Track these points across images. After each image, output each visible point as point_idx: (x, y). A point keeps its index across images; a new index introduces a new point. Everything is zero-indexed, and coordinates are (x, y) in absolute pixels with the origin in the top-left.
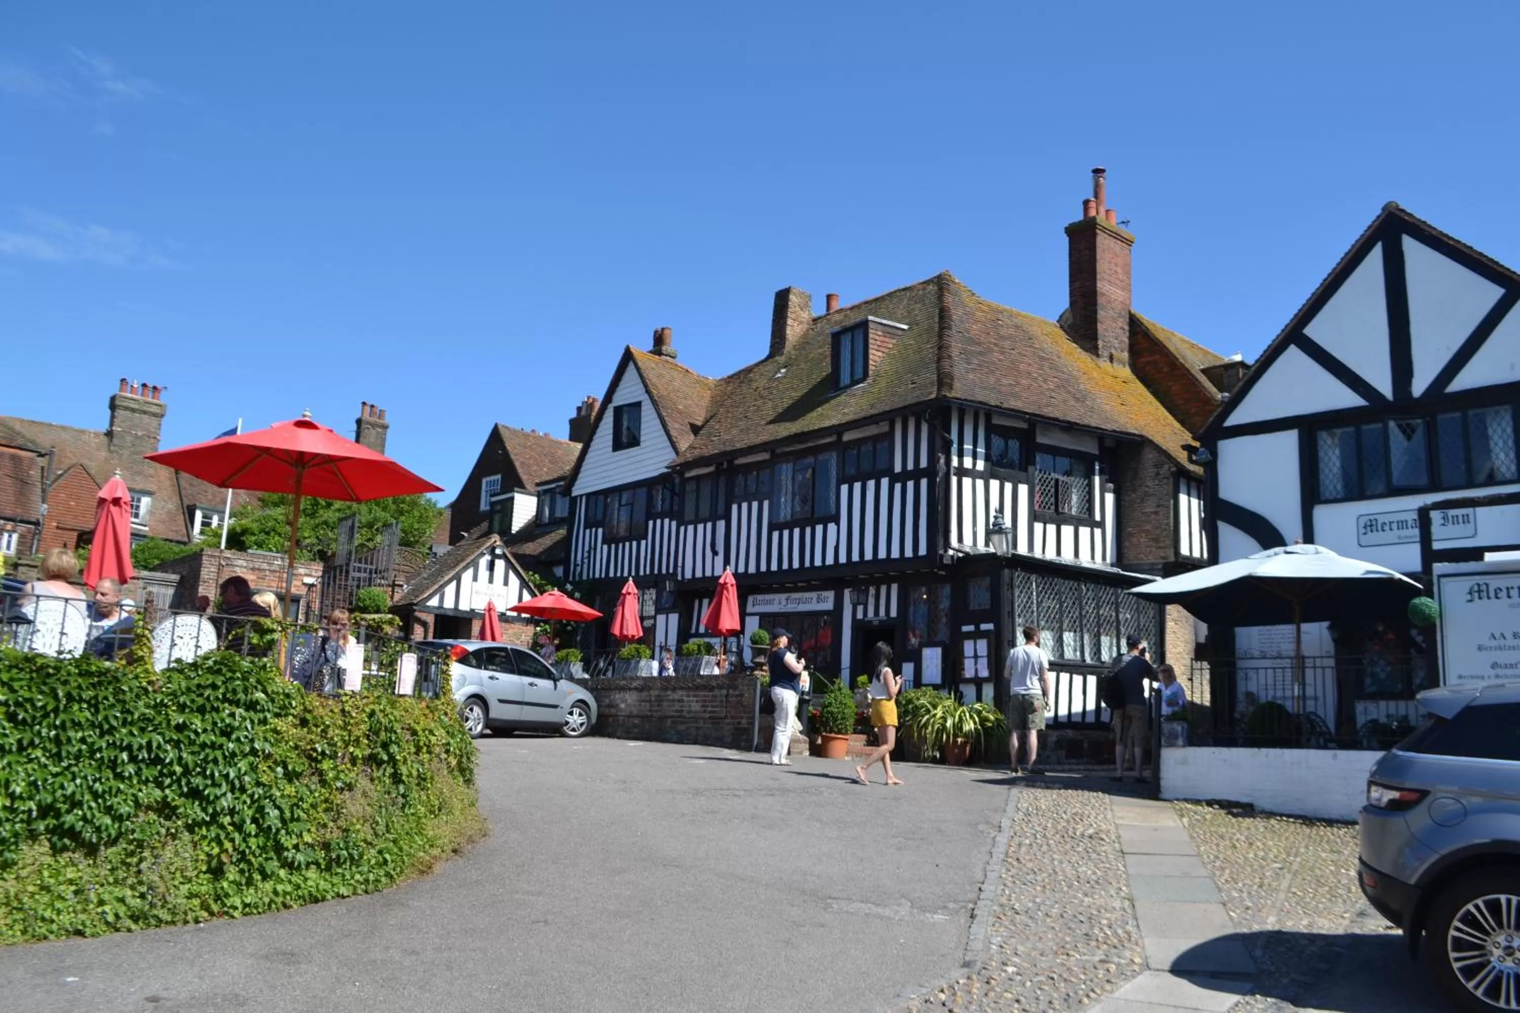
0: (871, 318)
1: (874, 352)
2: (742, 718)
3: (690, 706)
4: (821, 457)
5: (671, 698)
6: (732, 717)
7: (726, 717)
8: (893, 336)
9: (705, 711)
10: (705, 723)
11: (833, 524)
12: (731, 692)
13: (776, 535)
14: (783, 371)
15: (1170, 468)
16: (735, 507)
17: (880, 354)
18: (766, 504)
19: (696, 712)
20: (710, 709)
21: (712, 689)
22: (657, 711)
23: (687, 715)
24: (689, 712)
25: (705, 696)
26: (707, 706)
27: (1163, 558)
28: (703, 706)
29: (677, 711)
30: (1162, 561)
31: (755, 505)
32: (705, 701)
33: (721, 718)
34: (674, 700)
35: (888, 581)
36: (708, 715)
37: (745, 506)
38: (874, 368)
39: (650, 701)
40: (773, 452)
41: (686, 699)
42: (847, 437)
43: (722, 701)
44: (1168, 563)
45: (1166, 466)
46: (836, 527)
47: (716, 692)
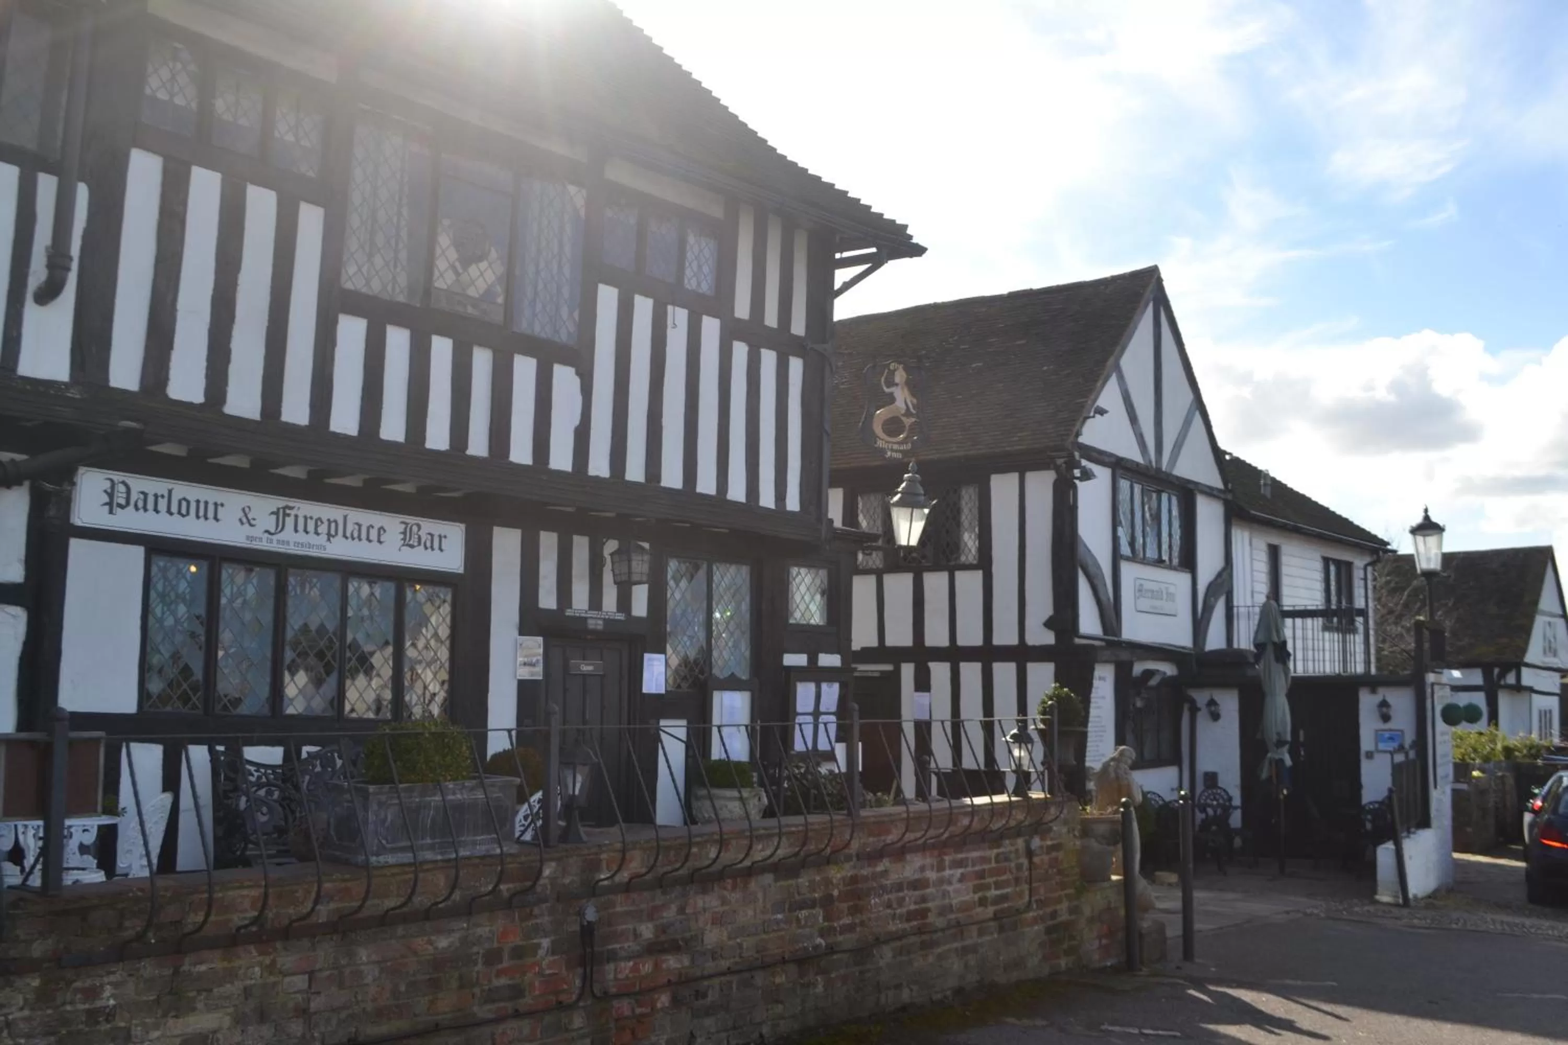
2: (1059, 901)
3: (945, 894)
5: (894, 877)
6: (1041, 903)
7: (1029, 906)
9: (983, 902)
10: (981, 933)
12: (1036, 842)
19: (966, 907)
20: (993, 893)
21: (996, 839)
22: (851, 928)
23: (940, 922)
24: (943, 911)
25: (984, 860)
26: (987, 887)
28: (977, 889)
29: (910, 916)
32: (981, 875)
33: (1018, 912)
34: (899, 887)
36: (991, 910)
39: (827, 902)
41: (932, 875)
43: (1019, 867)
47: (1007, 846)
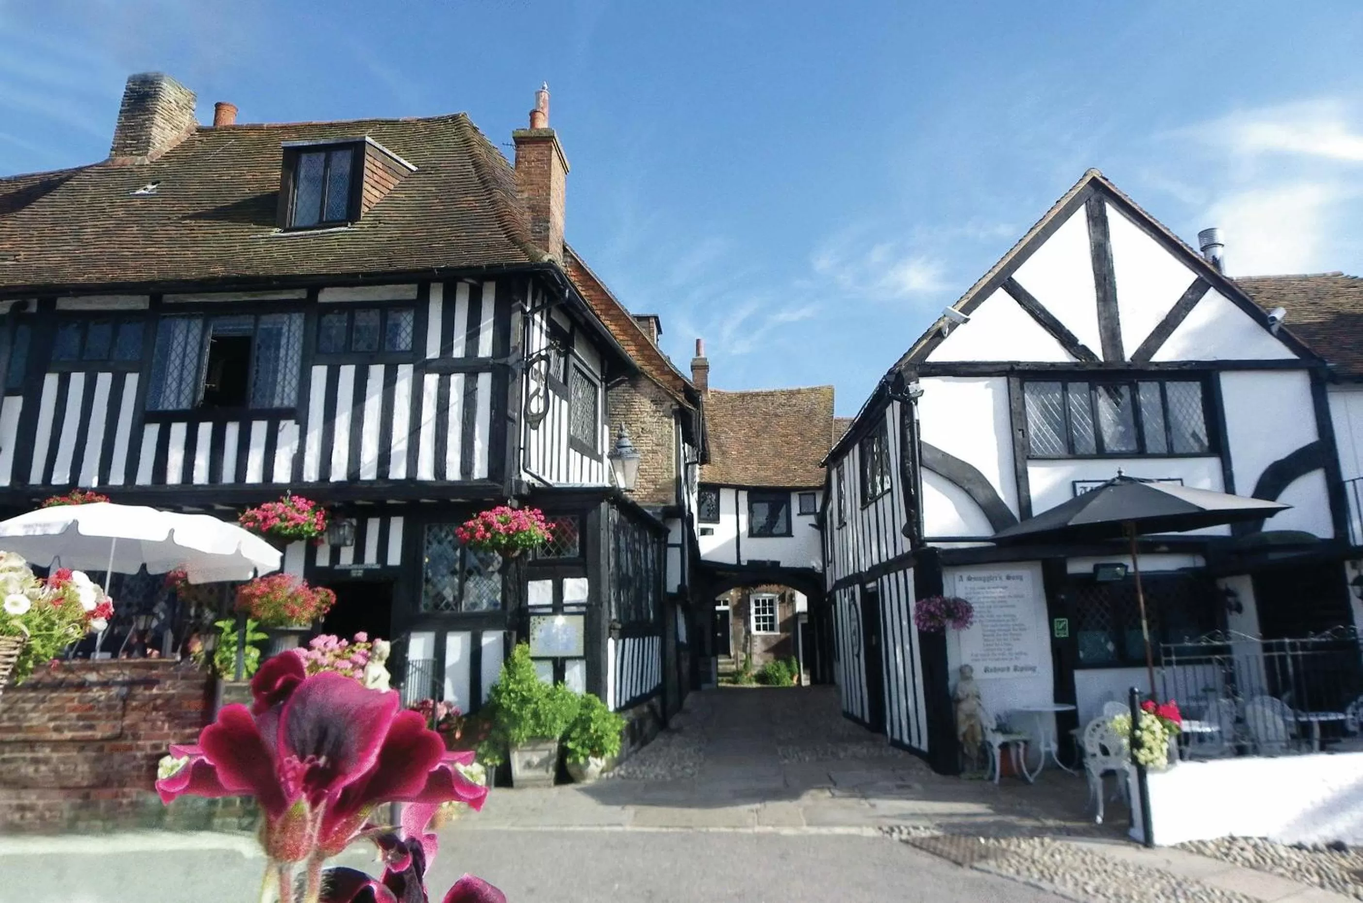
0: (368, 139)
1: (369, 188)
4: (267, 321)
8: (395, 173)
11: (291, 423)
13: (152, 432)
14: (150, 187)
15: (671, 405)
16: (51, 382)
17: (377, 193)
18: (132, 381)
27: (663, 502)
30: (662, 505)
31: (104, 380)
35: (385, 514)
37: (77, 380)
38: (367, 210)
40: (156, 302)
42: (327, 296)
44: (669, 507)
45: (669, 404)
46: (297, 428)
